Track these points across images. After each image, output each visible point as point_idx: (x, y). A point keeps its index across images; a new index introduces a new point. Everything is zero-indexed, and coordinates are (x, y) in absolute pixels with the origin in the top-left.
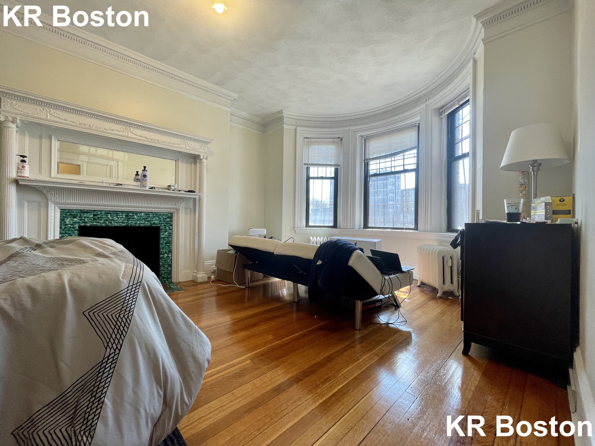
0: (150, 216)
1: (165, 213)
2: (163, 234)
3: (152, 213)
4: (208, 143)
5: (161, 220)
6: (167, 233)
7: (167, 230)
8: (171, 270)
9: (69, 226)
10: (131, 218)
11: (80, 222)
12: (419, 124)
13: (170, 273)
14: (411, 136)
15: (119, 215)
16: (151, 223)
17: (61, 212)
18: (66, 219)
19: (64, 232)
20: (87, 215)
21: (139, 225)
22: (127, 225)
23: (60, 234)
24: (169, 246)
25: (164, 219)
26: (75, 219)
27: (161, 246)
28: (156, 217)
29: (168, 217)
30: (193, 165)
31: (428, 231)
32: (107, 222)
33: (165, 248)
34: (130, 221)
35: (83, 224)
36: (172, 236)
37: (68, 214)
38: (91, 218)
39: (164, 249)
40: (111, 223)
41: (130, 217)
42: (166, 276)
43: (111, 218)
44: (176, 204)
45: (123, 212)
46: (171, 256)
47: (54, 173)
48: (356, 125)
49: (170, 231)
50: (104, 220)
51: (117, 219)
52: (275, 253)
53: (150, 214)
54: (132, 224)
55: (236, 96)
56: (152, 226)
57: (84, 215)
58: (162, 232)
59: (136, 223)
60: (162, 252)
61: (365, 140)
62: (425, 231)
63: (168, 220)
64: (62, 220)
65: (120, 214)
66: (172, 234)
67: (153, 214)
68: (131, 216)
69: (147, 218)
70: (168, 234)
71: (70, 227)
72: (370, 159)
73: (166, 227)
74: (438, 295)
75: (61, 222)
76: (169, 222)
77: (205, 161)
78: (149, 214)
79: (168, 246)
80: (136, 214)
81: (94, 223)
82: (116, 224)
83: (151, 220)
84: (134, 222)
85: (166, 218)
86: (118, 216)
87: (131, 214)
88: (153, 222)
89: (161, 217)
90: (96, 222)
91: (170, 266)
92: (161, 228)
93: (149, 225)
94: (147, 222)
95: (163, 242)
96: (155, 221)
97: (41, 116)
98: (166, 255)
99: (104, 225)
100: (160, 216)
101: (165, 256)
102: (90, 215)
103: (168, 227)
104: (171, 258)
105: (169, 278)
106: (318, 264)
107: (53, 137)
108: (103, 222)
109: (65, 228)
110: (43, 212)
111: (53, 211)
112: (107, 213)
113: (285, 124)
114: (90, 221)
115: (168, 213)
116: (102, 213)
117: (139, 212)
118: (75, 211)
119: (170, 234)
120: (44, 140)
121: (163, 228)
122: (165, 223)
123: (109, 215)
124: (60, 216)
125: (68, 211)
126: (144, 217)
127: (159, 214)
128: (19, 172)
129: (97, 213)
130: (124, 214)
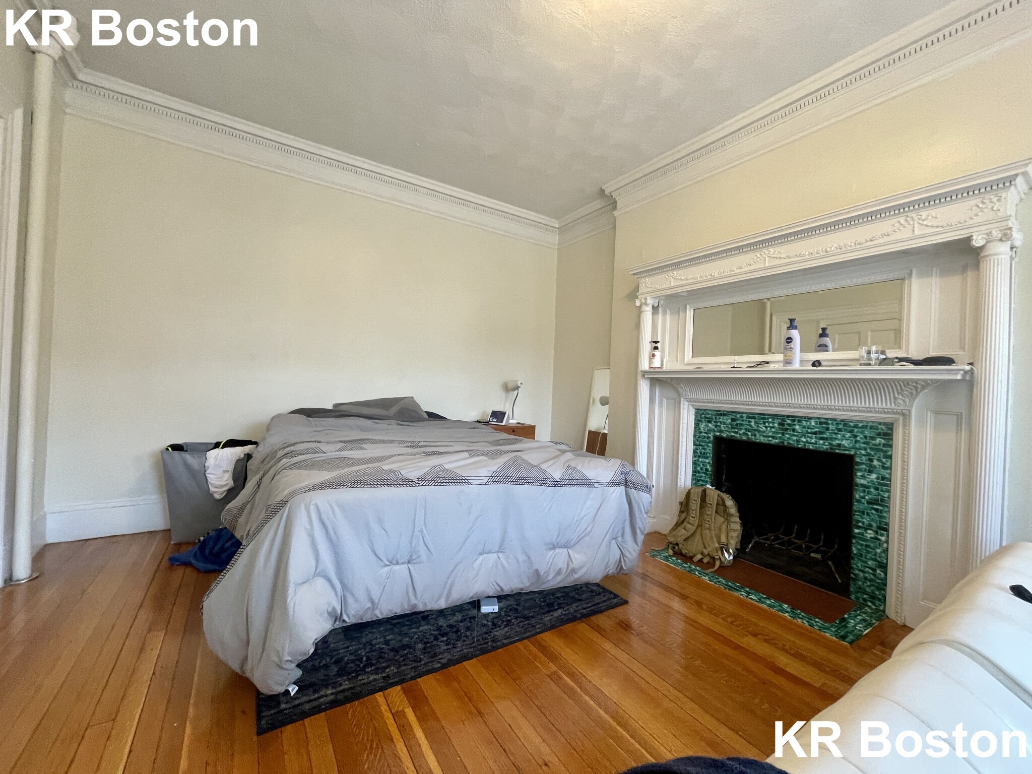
0: (831, 427)
1: (871, 424)
2: (863, 477)
3: (835, 420)
5: (858, 439)
6: (874, 476)
7: (875, 467)
8: (886, 578)
9: (705, 435)
10: (788, 429)
11: (716, 429)
13: (883, 586)
15: (767, 422)
16: (830, 444)
17: (696, 413)
18: (700, 424)
19: (698, 443)
20: (723, 419)
21: (805, 445)
22: (781, 442)
23: (695, 444)
24: (881, 511)
25: (866, 437)
26: (710, 425)
27: (856, 506)
28: (845, 430)
29: (879, 434)
32: (750, 434)
33: (868, 514)
34: (787, 436)
35: (718, 434)
36: (888, 486)
37: (703, 416)
38: (728, 424)
39: (865, 516)
40: (755, 435)
41: (786, 426)
42: (868, 590)
43: (755, 427)
44: (895, 398)
45: (774, 416)
46: (887, 542)
47: (688, 358)
49: (885, 473)
50: (746, 429)
51: (764, 428)
53: (830, 422)
54: (791, 442)
56: (832, 451)
57: (720, 418)
58: (860, 470)
59: (798, 441)
60: (859, 521)
63: (879, 441)
64: (697, 425)
65: (770, 420)
66: (890, 480)
67: (838, 424)
68: (788, 424)
69: (821, 433)
70: (878, 478)
71: (705, 437)
73: (871, 460)
75: (695, 428)
76: (881, 447)
77: (994, 248)
78: (827, 424)
79: (876, 510)
80: (799, 421)
81: (733, 434)
82: (762, 440)
83: (831, 438)
84: (795, 438)
85: (873, 435)
86: (767, 424)
87: (789, 422)
88: (837, 442)
89: (857, 432)
90: (734, 432)
91: (884, 567)
92: (858, 460)
93: (827, 449)
94: (821, 442)
95: (863, 498)
96: (842, 440)
98: (870, 534)
99: (744, 438)
100: (856, 430)
101: (869, 536)
102: (727, 419)
103: (879, 460)
104: (885, 545)
105: (879, 600)
107: (688, 306)
108: (744, 433)
109: (699, 437)
110: (677, 410)
111: (686, 411)
112: (752, 416)
115: (880, 423)
116: (742, 417)
117: (805, 418)
118: (710, 412)
119: (885, 482)
120: (681, 314)
121: (864, 462)
122: (870, 448)
123: (753, 420)
124: (695, 420)
125: (703, 411)
126: (816, 430)
127: (852, 424)
128: (650, 362)
129: (736, 416)
130: (777, 421)
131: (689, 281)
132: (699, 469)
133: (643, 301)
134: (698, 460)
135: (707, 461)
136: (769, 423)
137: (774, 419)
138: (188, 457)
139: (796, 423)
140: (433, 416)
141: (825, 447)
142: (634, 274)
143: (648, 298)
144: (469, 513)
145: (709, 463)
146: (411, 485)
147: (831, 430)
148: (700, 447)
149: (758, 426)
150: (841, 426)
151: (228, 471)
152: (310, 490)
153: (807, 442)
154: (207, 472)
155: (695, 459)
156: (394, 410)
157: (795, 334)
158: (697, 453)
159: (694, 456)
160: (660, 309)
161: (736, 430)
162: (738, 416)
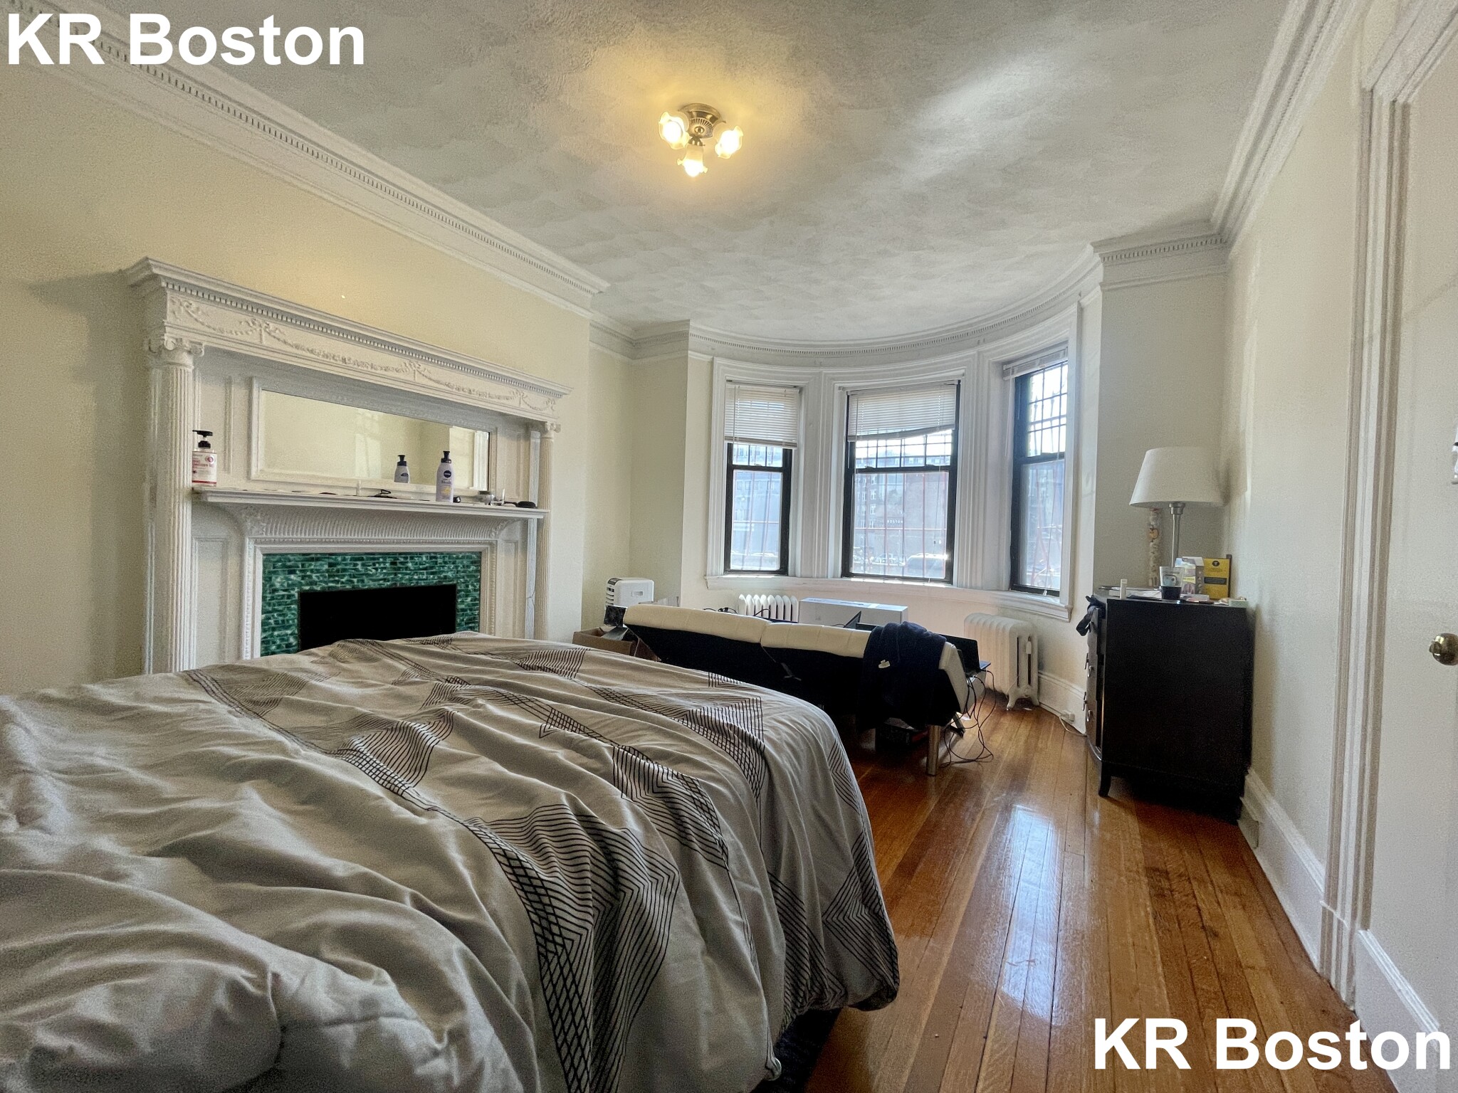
0: (440, 561)
1: (466, 554)
2: (462, 602)
3: (442, 553)
4: (560, 395)
5: (459, 569)
6: (469, 599)
7: (470, 591)
9: (281, 593)
10: (401, 568)
11: (303, 581)
12: (959, 381)
14: (942, 404)
15: (379, 563)
16: (439, 578)
17: (265, 561)
18: (273, 578)
19: (270, 609)
20: (315, 566)
21: (417, 583)
22: (392, 585)
23: (265, 612)
24: (474, 627)
25: (464, 566)
26: (292, 577)
28: (450, 562)
29: (472, 563)
30: (522, 442)
31: (976, 588)
32: (355, 580)
34: (400, 575)
35: (307, 588)
36: (479, 604)
37: (280, 564)
38: (323, 572)
40: (363, 581)
41: (399, 565)
43: (363, 571)
44: (490, 533)
45: (385, 555)
47: (255, 469)
48: (834, 366)
49: (476, 594)
50: (350, 575)
51: (374, 571)
52: (763, 644)
53: (438, 556)
54: (404, 582)
55: (605, 285)
56: (441, 584)
57: (310, 565)
58: (460, 597)
59: (410, 580)
61: (848, 397)
62: (971, 588)
63: (473, 568)
64: (267, 578)
65: (381, 560)
66: (479, 600)
67: (444, 557)
68: (401, 563)
69: (432, 568)
70: (472, 600)
71: (283, 596)
72: (859, 438)
73: (467, 586)
74: (1009, 705)
75: (264, 585)
76: (474, 573)
77: (552, 434)
78: (436, 558)
79: (471, 628)
80: (412, 558)
81: (331, 584)
82: (373, 585)
83: (439, 572)
84: (407, 577)
85: (469, 564)
86: (377, 565)
87: (402, 560)
88: (444, 574)
89: (458, 563)
90: (332, 582)
92: (459, 588)
93: (436, 583)
94: (432, 576)
95: (463, 620)
96: (448, 572)
97: (248, 339)
99: (348, 587)
100: (457, 561)
102: (321, 565)
103: (473, 585)
106: (880, 666)
108: (347, 580)
109: (272, 598)
110: (232, 559)
111: (251, 560)
112: (357, 557)
113: (691, 350)
114: (321, 578)
115: (473, 553)
116: (345, 560)
117: (417, 553)
118: (291, 558)
119: (477, 601)
121: (463, 588)
122: (467, 576)
123: (359, 563)
124: (264, 572)
125: (278, 557)
126: (427, 565)
127: (454, 556)
129: (335, 559)
130: (388, 560)
134: (272, 636)
137: (385, 559)
139: (408, 560)
141: (434, 581)
145: (291, 634)
147: (439, 563)
148: (275, 614)
149: (366, 569)
150: (447, 559)
153: (419, 579)
155: (264, 635)
158: (270, 624)
159: (264, 631)
161: (337, 578)
162: (340, 559)
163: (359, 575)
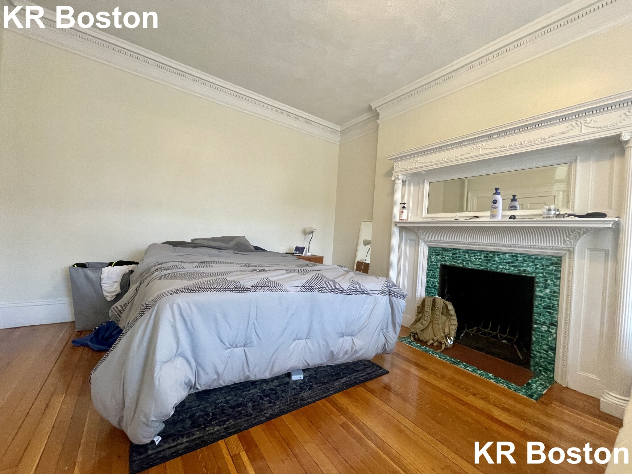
0: (519, 259)
1: (546, 257)
2: (541, 291)
3: (522, 254)
5: (538, 266)
6: (548, 291)
7: (549, 285)
8: (555, 357)
9: (434, 263)
10: (491, 260)
13: (552, 362)
15: (477, 255)
16: (519, 270)
17: (429, 249)
18: (432, 256)
19: (430, 269)
20: (447, 254)
21: (502, 270)
22: (486, 268)
23: (428, 270)
24: (552, 314)
25: (543, 265)
26: (438, 257)
27: (535, 310)
28: (529, 261)
29: (552, 264)
32: (465, 263)
33: (544, 316)
34: (490, 264)
35: (443, 263)
36: (558, 297)
37: (434, 251)
38: (450, 257)
39: (542, 316)
40: (468, 264)
41: (489, 258)
42: (542, 364)
43: (468, 258)
44: (564, 240)
45: (481, 252)
46: (556, 333)
47: (425, 213)
49: (556, 289)
50: (462, 260)
51: (474, 259)
53: (519, 256)
54: (492, 268)
56: (520, 274)
57: (445, 253)
58: (539, 287)
59: (497, 268)
60: (537, 320)
63: (552, 268)
64: (429, 257)
65: (479, 254)
66: (559, 293)
67: (524, 257)
68: (491, 257)
69: (513, 262)
70: (550, 292)
71: (435, 264)
73: (546, 280)
75: (428, 259)
76: (553, 272)
78: (517, 256)
79: (549, 313)
80: (498, 255)
81: (453, 263)
82: (473, 267)
83: (519, 266)
84: (495, 266)
85: (548, 264)
86: (476, 257)
87: (491, 255)
88: (523, 268)
89: (537, 262)
90: (454, 262)
91: (554, 349)
92: (537, 280)
93: (517, 273)
94: (513, 268)
95: (540, 305)
96: (527, 267)
97: (412, 167)
98: (544, 328)
99: (461, 266)
100: (536, 261)
101: (544, 329)
102: (450, 254)
103: (551, 280)
104: (555, 335)
105: (549, 370)
107: (425, 181)
108: (461, 262)
109: (431, 265)
110: (417, 248)
111: (422, 248)
112: (466, 251)
114: (449, 260)
115: (553, 257)
116: (460, 252)
117: (502, 253)
118: (438, 249)
119: (555, 295)
120: (421, 186)
121: (542, 281)
122: (546, 273)
123: (467, 254)
124: (428, 254)
125: (433, 248)
126: (510, 260)
127: (534, 257)
128: (400, 216)
129: (455, 251)
130: (483, 255)
131: (428, 164)
132: (430, 285)
133: (397, 177)
134: (430, 280)
135: (436, 280)
136: (478, 256)
137: (481, 253)
138: (88, 272)
139: (496, 256)
140: (257, 249)
141: (515, 272)
142: (391, 160)
143: (400, 175)
144: (287, 312)
145: (437, 282)
146: (247, 291)
147: (520, 261)
148: (431, 272)
149: (470, 258)
150: (526, 258)
151: (117, 282)
152: (173, 293)
153: (503, 268)
154: (102, 282)
155: (427, 279)
156: (232, 244)
157: (499, 198)
158: (429, 275)
159: (427, 277)
160: (407, 183)
161: (456, 261)
162: (457, 251)
163: (467, 261)
